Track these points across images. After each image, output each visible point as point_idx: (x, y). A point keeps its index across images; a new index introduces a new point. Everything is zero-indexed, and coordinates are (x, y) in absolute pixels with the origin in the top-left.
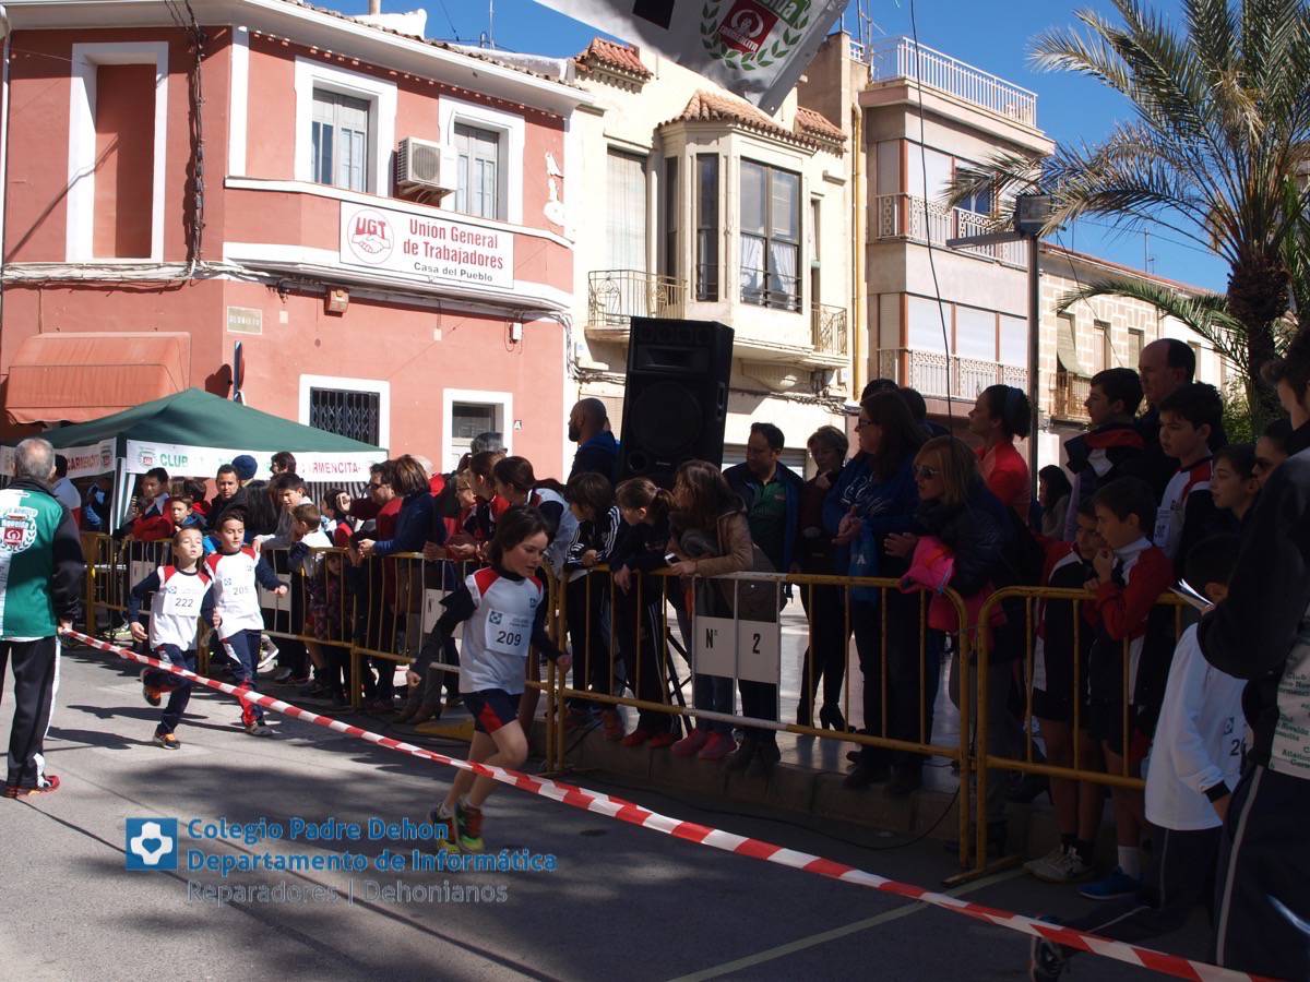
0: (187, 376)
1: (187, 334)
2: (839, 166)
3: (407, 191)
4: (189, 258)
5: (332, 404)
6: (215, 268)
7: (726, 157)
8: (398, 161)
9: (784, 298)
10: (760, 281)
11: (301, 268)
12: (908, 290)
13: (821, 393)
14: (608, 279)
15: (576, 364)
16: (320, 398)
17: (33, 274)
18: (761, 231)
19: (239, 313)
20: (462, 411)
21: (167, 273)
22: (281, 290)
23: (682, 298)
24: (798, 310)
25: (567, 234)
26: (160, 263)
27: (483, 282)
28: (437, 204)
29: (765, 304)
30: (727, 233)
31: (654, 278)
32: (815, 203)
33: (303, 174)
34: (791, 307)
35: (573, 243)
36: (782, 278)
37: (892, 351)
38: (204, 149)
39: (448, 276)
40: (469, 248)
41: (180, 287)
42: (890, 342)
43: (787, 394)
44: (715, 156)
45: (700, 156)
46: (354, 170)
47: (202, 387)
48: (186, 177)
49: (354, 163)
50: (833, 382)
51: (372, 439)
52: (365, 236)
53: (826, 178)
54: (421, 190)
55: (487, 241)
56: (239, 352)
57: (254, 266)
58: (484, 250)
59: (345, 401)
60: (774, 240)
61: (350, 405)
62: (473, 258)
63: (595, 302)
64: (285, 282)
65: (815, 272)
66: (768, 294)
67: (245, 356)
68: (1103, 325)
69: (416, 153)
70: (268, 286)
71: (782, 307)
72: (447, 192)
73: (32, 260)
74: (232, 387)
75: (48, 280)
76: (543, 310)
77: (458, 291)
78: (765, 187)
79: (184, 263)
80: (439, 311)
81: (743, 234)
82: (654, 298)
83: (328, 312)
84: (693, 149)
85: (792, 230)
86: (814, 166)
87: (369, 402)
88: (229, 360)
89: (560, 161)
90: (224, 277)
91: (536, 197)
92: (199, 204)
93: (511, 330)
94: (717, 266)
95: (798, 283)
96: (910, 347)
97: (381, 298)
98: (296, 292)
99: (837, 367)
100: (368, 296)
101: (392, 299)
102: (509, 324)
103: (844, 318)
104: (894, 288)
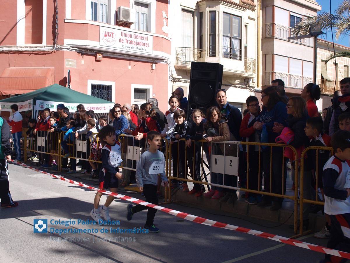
0: (53, 81)
1: (53, 67)
2: (253, 14)
3: (120, 23)
4: (54, 44)
5: (98, 89)
6: (62, 47)
7: (218, 12)
8: (117, 14)
9: (236, 56)
10: (229, 50)
11: (88, 47)
12: (275, 53)
13: (247, 85)
14: (182, 50)
15: (172, 77)
16: (94, 87)
17: (7, 49)
18: (229, 35)
19: (69, 61)
20: (137, 91)
21: (47, 49)
22: (82, 54)
23: (204, 56)
24: (240, 60)
25: (170, 36)
26: (45, 46)
27: (144, 51)
28: (129, 27)
29: (230, 58)
30: (218, 36)
31: (196, 50)
32: (246, 26)
33: (88, 18)
34: (238, 59)
35: (171, 39)
36: (235, 50)
37: (270, 72)
38: (58, 10)
39: (133, 49)
40: (139, 41)
41: (51, 53)
42: (269, 69)
43: (237, 86)
44: (215, 12)
45: (210, 12)
46: (104, 17)
47: (58, 84)
48: (53, 19)
49: (104, 15)
50: (251, 82)
51: (110, 100)
52: (108, 37)
53: (250, 18)
54: (124, 23)
55: (145, 38)
56: (69, 73)
57: (74, 47)
58: (144, 41)
59: (101, 88)
60: (233, 38)
61: (103, 89)
62: (140, 44)
63: (178, 57)
64: (83, 51)
65: (246, 48)
66: (231, 54)
67: (71, 74)
68: (336, 64)
69: (123, 11)
70: (78, 53)
71: (236, 59)
72: (132, 23)
73: (6, 45)
74: (67, 84)
75: (11, 51)
76: (162, 60)
77: (136, 54)
78: (231, 21)
79: (53, 45)
80: (130, 60)
81: (223, 36)
82: (196, 56)
83: (96, 61)
84: (208, 9)
85: (239, 34)
86: (246, 14)
88: (66, 75)
89: (167, 13)
90: (65, 50)
91: (160, 25)
92: (57, 27)
93: (152, 66)
94: (215, 46)
95: (241, 51)
96: (275, 71)
97: (112, 56)
98: (86, 54)
99: (253, 77)
100: (109, 56)
101: (115, 57)
102: (152, 64)
103: (254, 62)
104: (270, 53)
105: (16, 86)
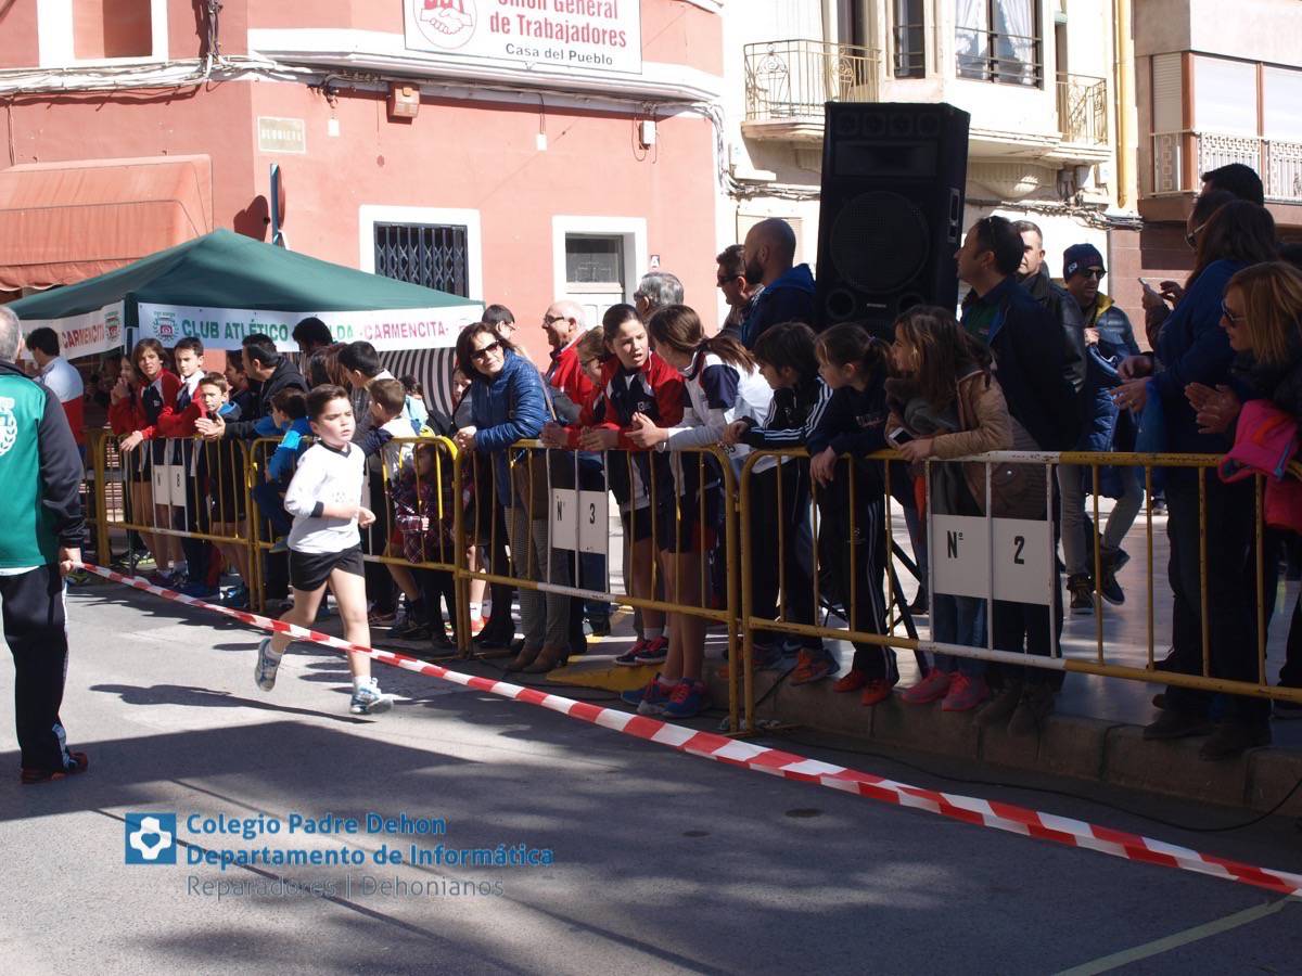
0: (209, 214)
1: (206, 157)
4: (203, 54)
5: (404, 244)
6: (238, 65)
9: (1018, 67)
10: (983, 45)
11: (354, 60)
12: (1193, 48)
13: (1072, 200)
14: (771, 54)
15: (732, 175)
16: (387, 236)
19: (273, 125)
20: (579, 245)
21: (175, 76)
22: (328, 91)
23: (875, 76)
24: (1038, 84)
26: (165, 62)
27: (601, 66)
29: (992, 78)
31: (834, 50)
34: (1027, 81)
35: (721, 5)
36: (1014, 40)
37: (1172, 136)
39: (552, 60)
40: (579, 20)
41: (193, 93)
42: (1169, 122)
43: (1025, 202)
47: (230, 227)
50: (1089, 183)
51: (459, 288)
52: (439, 9)
55: (603, 8)
56: (276, 178)
57: (291, 62)
58: (599, 22)
59: (421, 238)
61: (428, 243)
62: (585, 34)
63: (755, 87)
64: (333, 79)
65: (1060, 29)
66: (995, 63)
67: (285, 183)
70: (310, 86)
71: (1016, 81)
74: (270, 227)
75: (19, 93)
76: (683, 102)
77: (565, 81)
79: (197, 60)
80: (542, 109)
82: (836, 78)
83: (392, 119)
87: (450, 240)
88: (264, 189)
90: (251, 76)
93: (641, 130)
94: (922, 28)
95: (1037, 46)
96: (1197, 128)
97: (462, 95)
98: (348, 93)
99: (1094, 162)
100: (446, 94)
101: (477, 96)
102: (639, 122)
103: (1102, 92)
104: (1173, 46)
105: (46, 246)
